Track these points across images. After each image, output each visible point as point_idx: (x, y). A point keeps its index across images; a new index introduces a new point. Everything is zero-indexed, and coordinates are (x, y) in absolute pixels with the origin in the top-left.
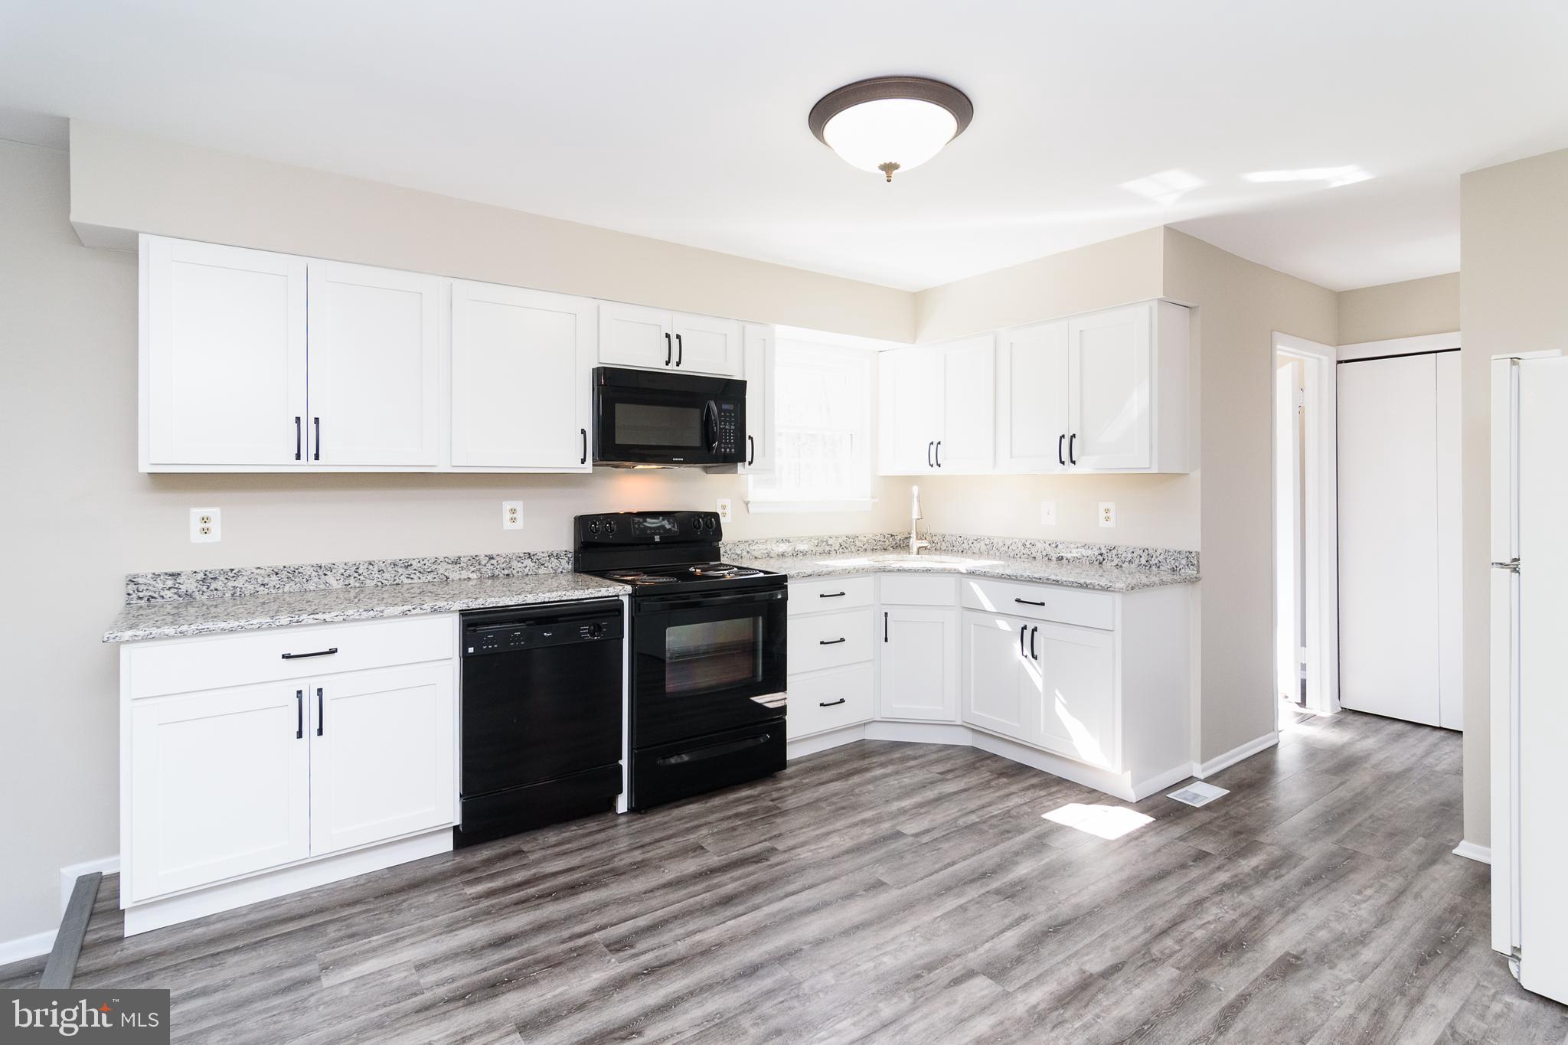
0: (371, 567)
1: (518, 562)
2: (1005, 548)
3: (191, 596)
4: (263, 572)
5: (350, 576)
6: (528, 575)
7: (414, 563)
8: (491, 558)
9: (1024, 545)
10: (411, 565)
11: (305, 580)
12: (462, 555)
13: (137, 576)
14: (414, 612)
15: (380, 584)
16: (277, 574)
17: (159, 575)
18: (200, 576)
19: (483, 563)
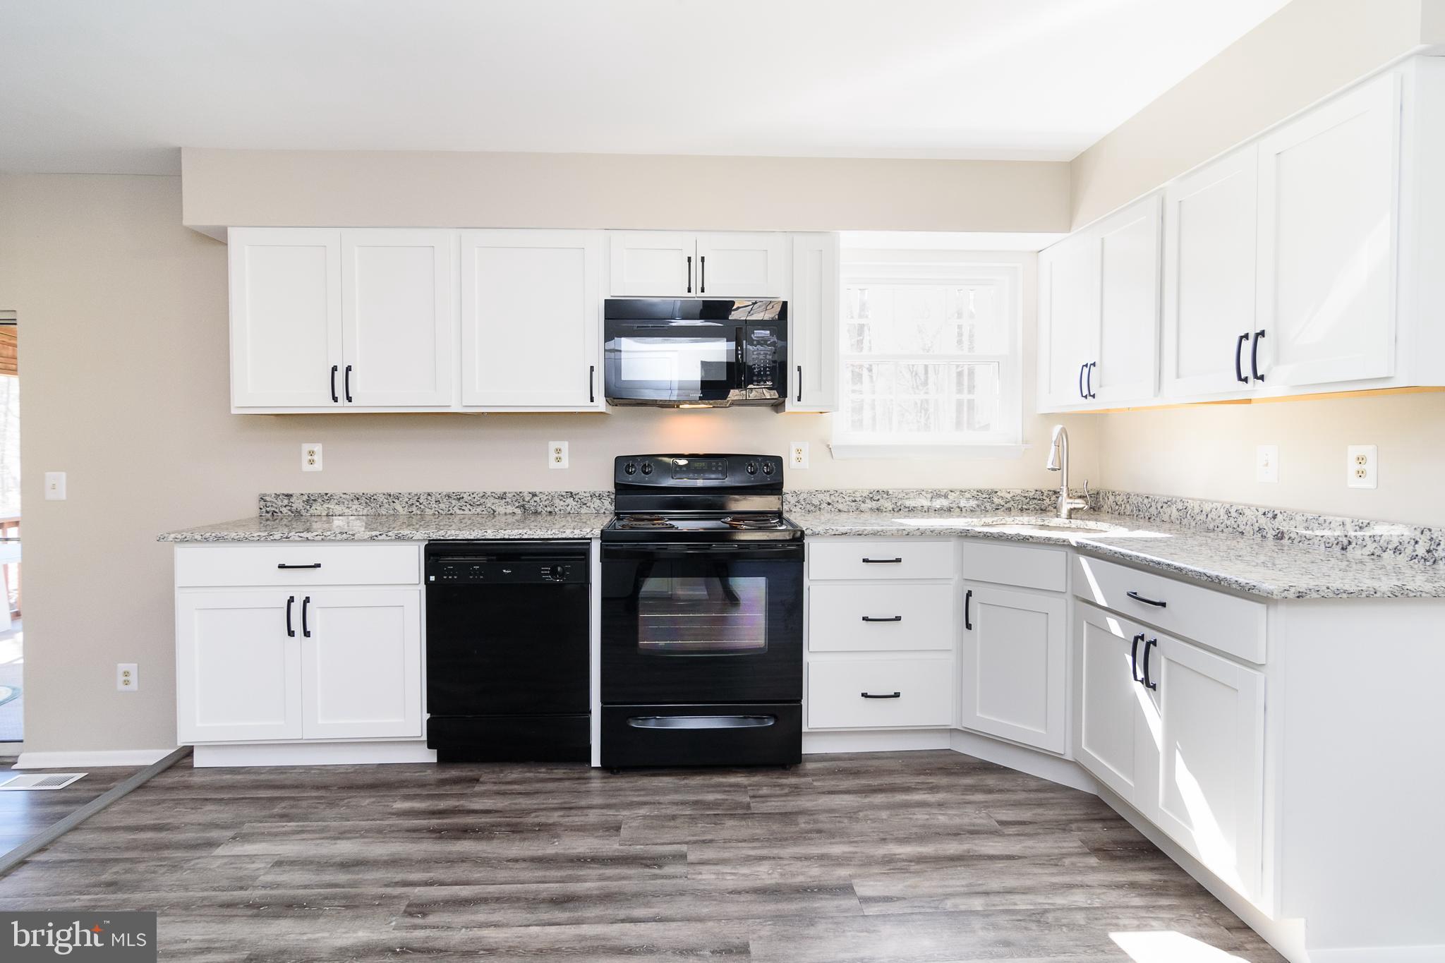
0: (429, 498)
1: (561, 500)
2: (1203, 517)
3: (299, 512)
4: (348, 497)
5: (413, 504)
6: (569, 513)
7: (465, 496)
8: (534, 495)
9: (1228, 512)
10: (463, 498)
11: (378, 506)
12: (507, 491)
13: (265, 495)
14: (380, 538)
15: (437, 513)
16: (358, 499)
17: (279, 495)
18: (305, 498)
19: (527, 499)
